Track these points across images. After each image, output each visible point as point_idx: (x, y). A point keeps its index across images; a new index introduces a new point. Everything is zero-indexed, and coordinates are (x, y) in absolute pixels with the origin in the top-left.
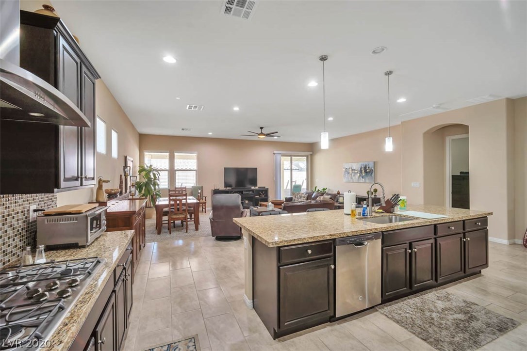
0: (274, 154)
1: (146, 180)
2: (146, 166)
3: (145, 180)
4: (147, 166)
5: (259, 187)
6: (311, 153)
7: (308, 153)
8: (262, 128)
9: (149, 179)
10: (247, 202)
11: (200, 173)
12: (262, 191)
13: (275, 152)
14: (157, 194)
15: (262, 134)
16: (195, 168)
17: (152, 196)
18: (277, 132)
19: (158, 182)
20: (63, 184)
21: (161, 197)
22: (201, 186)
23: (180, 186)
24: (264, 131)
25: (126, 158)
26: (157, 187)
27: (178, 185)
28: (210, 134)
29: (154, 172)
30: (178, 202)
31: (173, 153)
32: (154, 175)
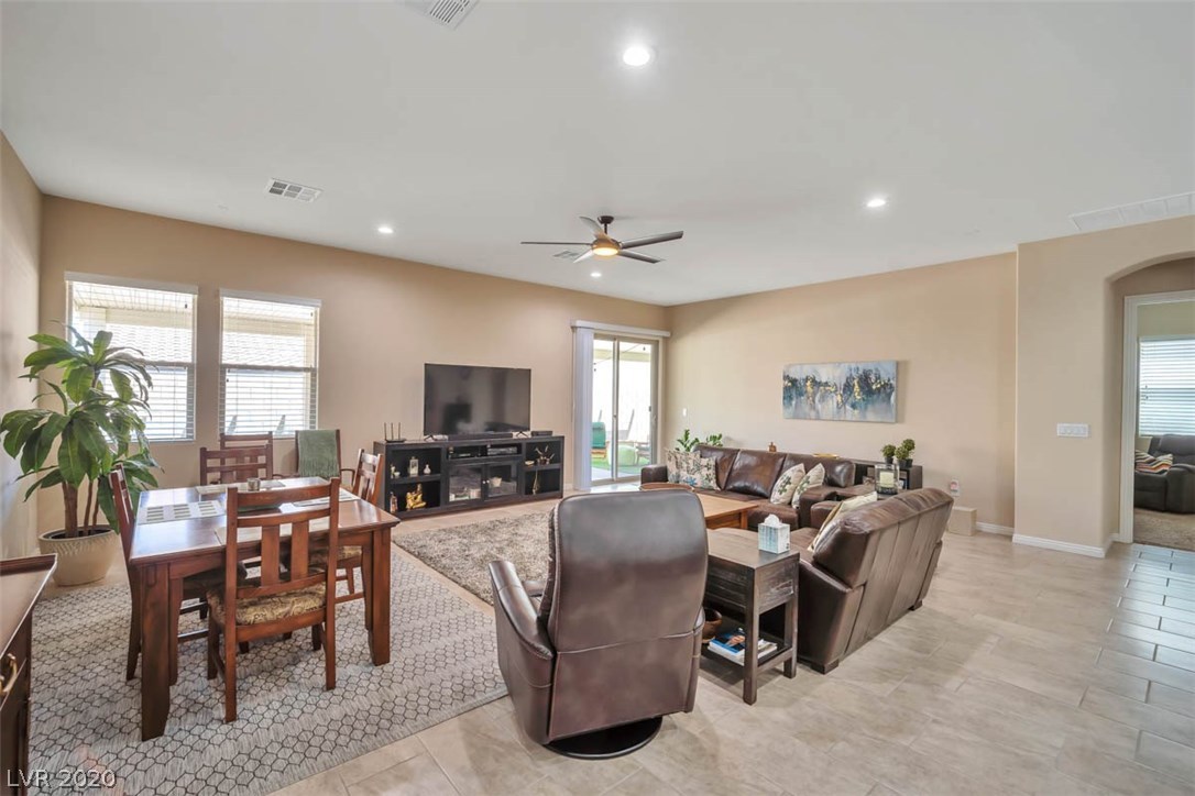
0: (574, 328)
1: (72, 405)
2: (74, 341)
3: (62, 406)
4: (82, 342)
5: (533, 434)
6: (667, 334)
7: (659, 334)
8: (606, 220)
9: (94, 401)
10: (497, 482)
12: (541, 445)
13: (579, 323)
14: (131, 472)
16: (309, 361)
17: (103, 481)
18: (679, 236)
19: (141, 413)
21: (155, 485)
22: (332, 428)
23: (241, 431)
27: (235, 427)
28: (385, 230)
29: (121, 369)
31: (217, 296)
32: (121, 381)
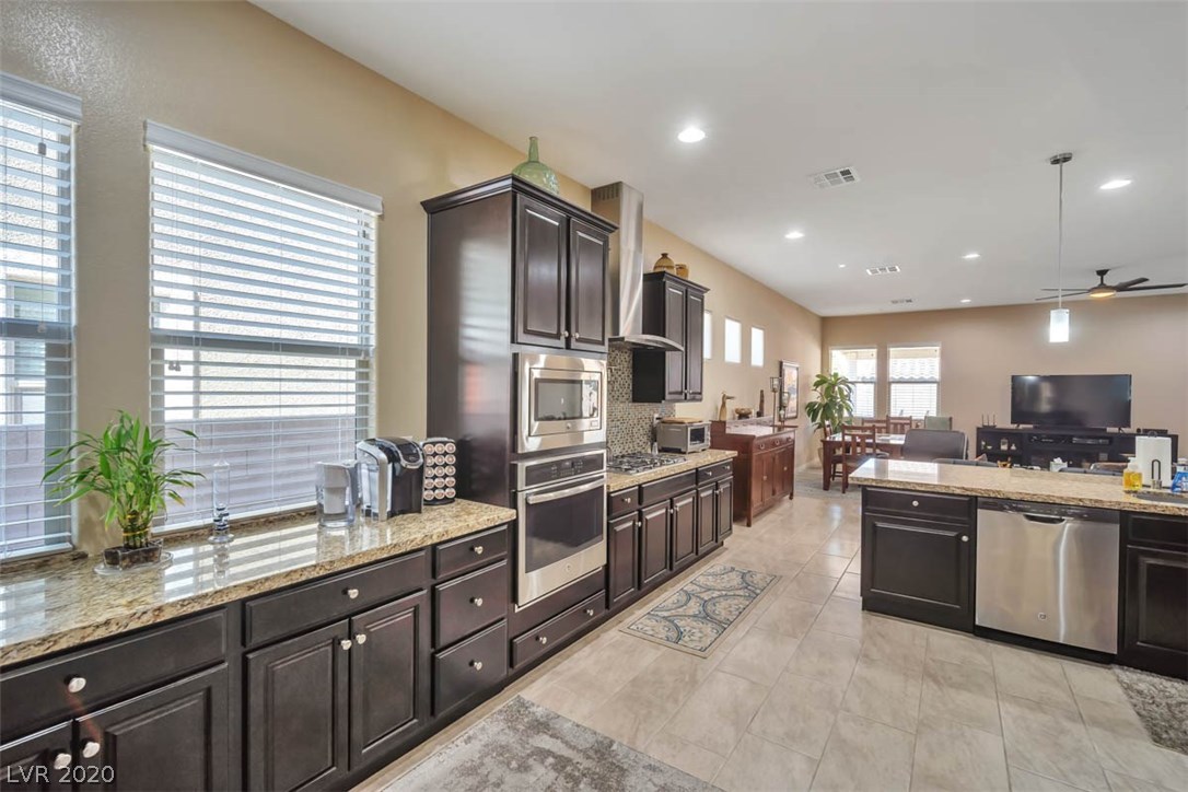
1: (826, 400)
3: (823, 400)
5: (1138, 430)
8: (1102, 273)
9: (832, 399)
11: (947, 386)
15: (1103, 287)
16: (937, 376)
19: (849, 404)
20: (668, 397)
22: (948, 416)
23: (897, 415)
24: (1109, 280)
25: (781, 363)
26: (846, 414)
27: (894, 413)
30: (858, 440)
31: (886, 347)
32: (841, 391)
